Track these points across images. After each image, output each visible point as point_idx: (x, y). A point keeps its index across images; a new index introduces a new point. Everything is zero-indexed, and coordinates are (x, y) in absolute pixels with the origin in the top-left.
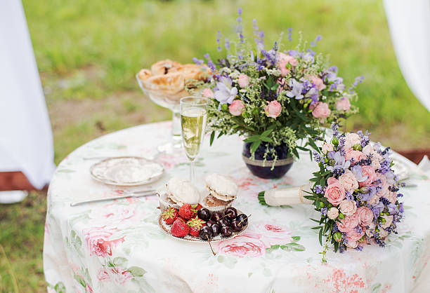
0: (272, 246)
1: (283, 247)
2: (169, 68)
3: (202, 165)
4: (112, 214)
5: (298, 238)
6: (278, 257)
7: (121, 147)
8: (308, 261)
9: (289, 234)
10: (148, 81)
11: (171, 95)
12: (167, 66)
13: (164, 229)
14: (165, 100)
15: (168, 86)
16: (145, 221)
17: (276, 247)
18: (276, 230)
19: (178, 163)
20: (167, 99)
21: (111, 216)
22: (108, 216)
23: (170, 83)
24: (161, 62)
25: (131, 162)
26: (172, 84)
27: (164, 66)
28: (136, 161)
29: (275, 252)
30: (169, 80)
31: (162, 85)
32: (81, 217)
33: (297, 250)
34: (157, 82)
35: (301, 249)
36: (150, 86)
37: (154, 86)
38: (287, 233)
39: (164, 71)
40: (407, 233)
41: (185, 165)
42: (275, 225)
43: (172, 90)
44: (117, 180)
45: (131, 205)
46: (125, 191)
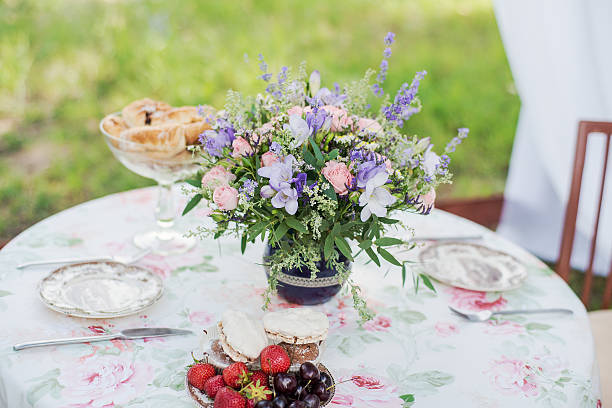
2: (151, 114)
3: (214, 270)
4: (98, 375)
5: (410, 398)
7: (74, 242)
9: (394, 391)
10: (121, 137)
11: (163, 159)
12: (149, 109)
13: (200, 402)
14: (152, 168)
15: (159, 146)
16: (157, 384)
18: (372, 385)
19: (175, 268)
20: (156, 166)
21: (96, 379)
22: (91, 379)
23: (163, 141)
24: (138, 103)
26: (167, 142)
27: (143, 109)
30: (160, 135)
31: (149, 145)
32: (44, 384)
34: (139, 138)
36: (127, 144)
37: (133, 145)
38: (391, 389)
39: (144, 118)
41: (188, 271)
42: (366, 376)
43: (165, 152)
44: (86, 308)
45: (122, 354)
46: (105, 327)
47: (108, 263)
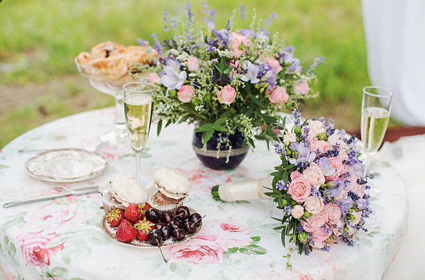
0: (229, 249)
1: (242, 250)
2: (110, 51)
3: (149, 156)
4: (51, 216)
5: (258, 239)
6: (237, 262)
7: (60, 138)
8: (271, 266)
9: (248, 234)
10: (87, 65)
11: (114, 80)
12: (108, 48)
13: (108, 232)
14: (106, 86)
15: (110, 71)
16: (88, 223)
17: (234, 250)
18: (234, 229)
19: (122, 155)
20: (109, 86)
21: (49, 218)
22: (46, 218)
23: (112, 67)
24: (102, 45)
25: (71, 155)
26: (114, 68)
27: (104, 48)
28: (76, 154)
29: (233, 256)
30: (110, 64)
31: (103, 70)
32: (14, 220)
33: (258, 253)
34: (97, 66)
35: (261, 252)
36: (90, 70)
37: (94, 71)
38: (246, 232)
39: (105, 54)
40: (375, 228)
41: (131, 157)
42: (232, 224)
43: (114, 75)
44: (55, 176)
45: (71, 205)
46: (65, 188)
47: (77, 150)
